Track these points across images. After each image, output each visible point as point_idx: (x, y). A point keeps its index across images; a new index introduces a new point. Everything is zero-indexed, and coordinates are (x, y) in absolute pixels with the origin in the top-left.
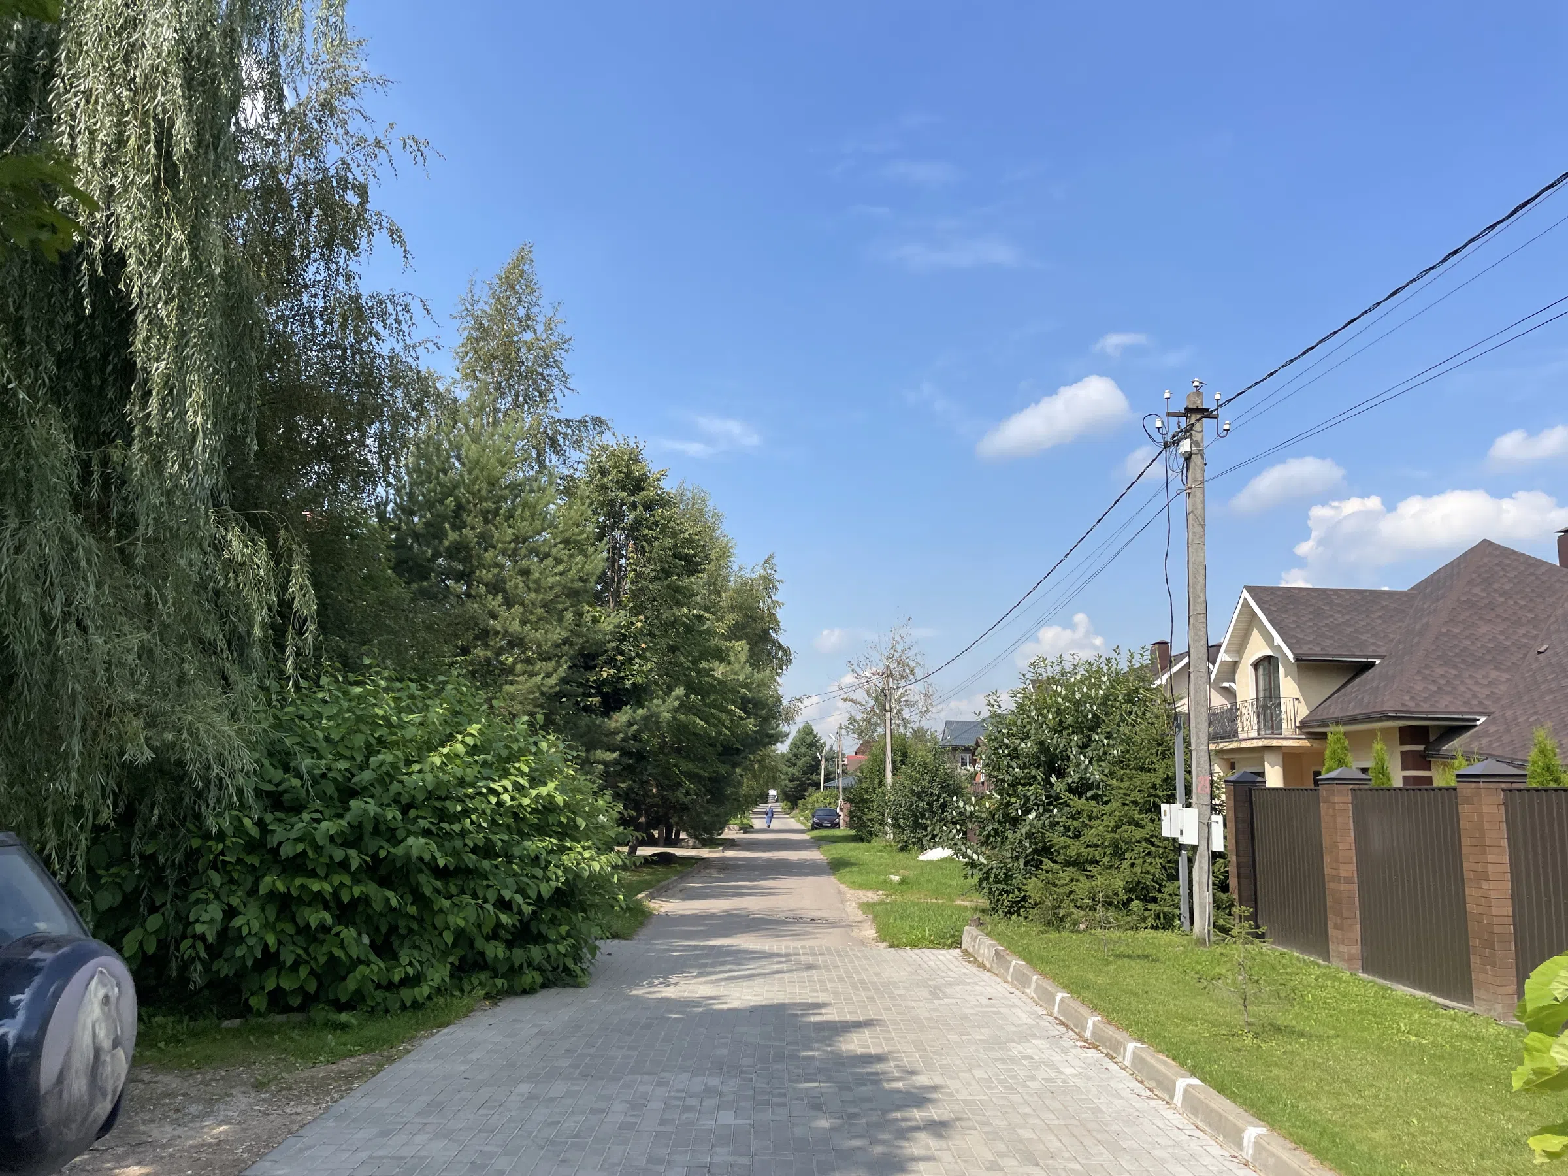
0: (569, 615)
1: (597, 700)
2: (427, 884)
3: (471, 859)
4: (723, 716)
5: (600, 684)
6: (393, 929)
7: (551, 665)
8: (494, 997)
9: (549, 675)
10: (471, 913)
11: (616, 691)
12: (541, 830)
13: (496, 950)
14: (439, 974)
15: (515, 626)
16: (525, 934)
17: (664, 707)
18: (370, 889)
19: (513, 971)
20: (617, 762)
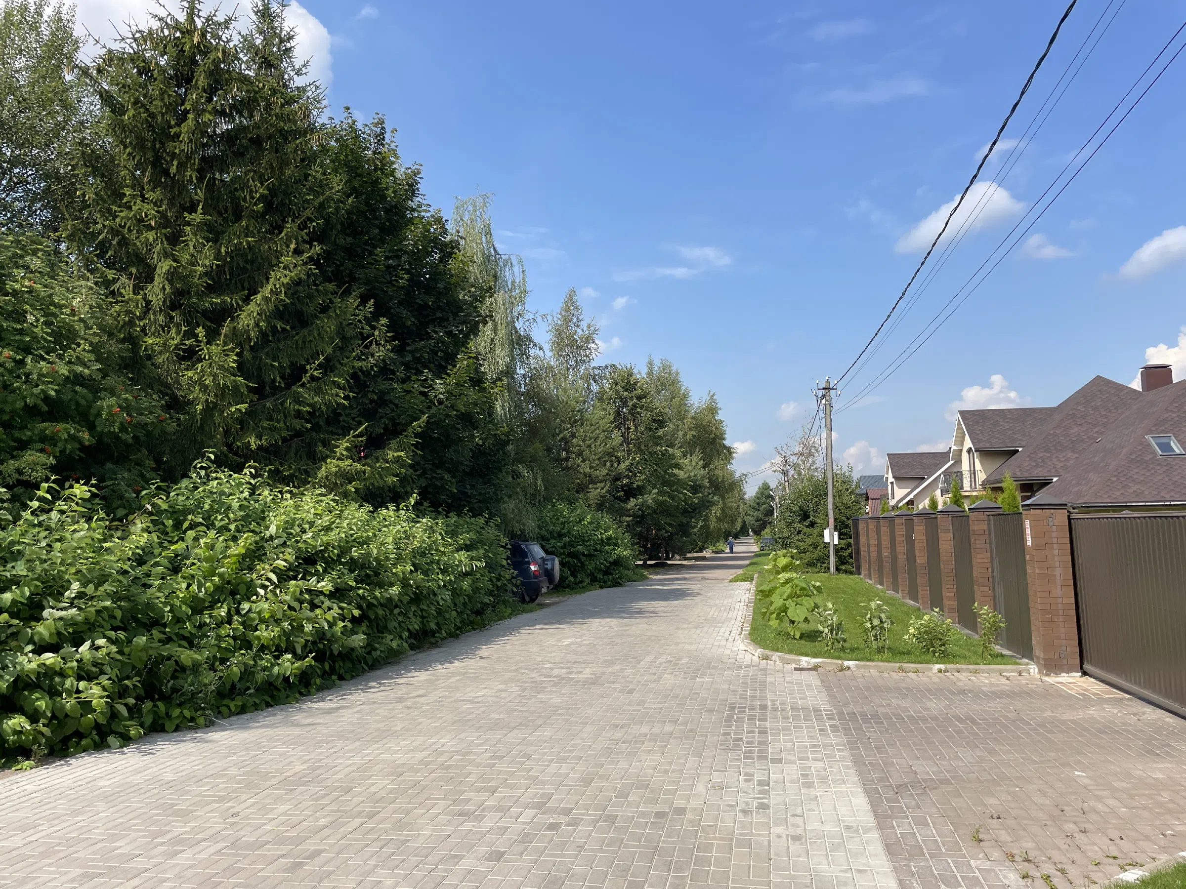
0: (608, 463)
1: (622, 493)
2: (583, 558)
3: (592, 552)
4: (681, 496)
5: (623, 486)
6: (575, 570)
7: (602, 485)
8: (602, 587)
9: (602, 489)
10: (593, 565)
11: (630, 489)
12: (608, 544)
13: (600, 576)
14: (587, 581)
15: (588, 470)
16: (606, 573)
17: (650, 498)
18: (570, 559)
19: (605, 582)
20: (632, 521)
